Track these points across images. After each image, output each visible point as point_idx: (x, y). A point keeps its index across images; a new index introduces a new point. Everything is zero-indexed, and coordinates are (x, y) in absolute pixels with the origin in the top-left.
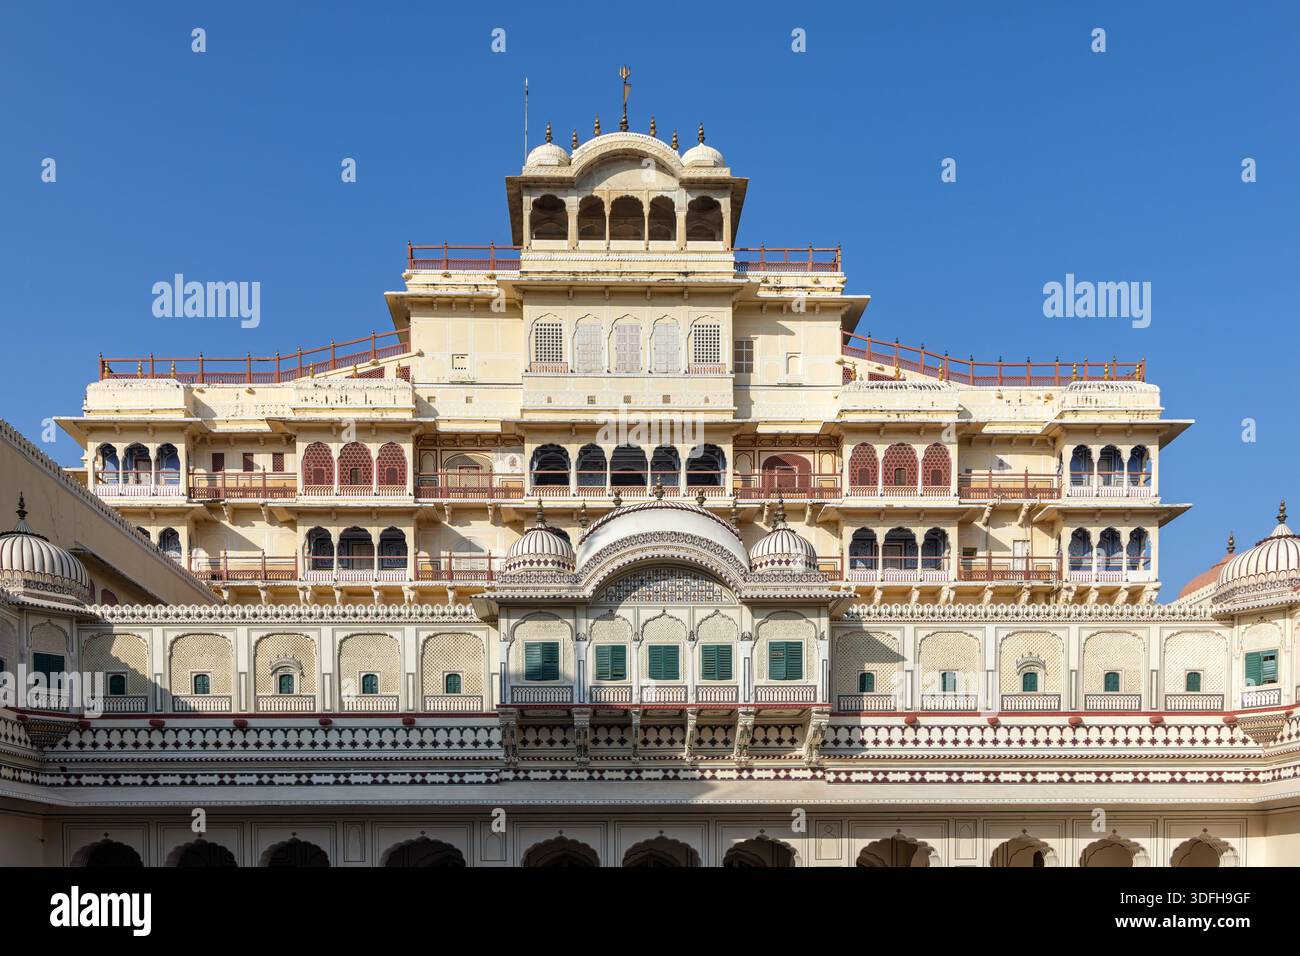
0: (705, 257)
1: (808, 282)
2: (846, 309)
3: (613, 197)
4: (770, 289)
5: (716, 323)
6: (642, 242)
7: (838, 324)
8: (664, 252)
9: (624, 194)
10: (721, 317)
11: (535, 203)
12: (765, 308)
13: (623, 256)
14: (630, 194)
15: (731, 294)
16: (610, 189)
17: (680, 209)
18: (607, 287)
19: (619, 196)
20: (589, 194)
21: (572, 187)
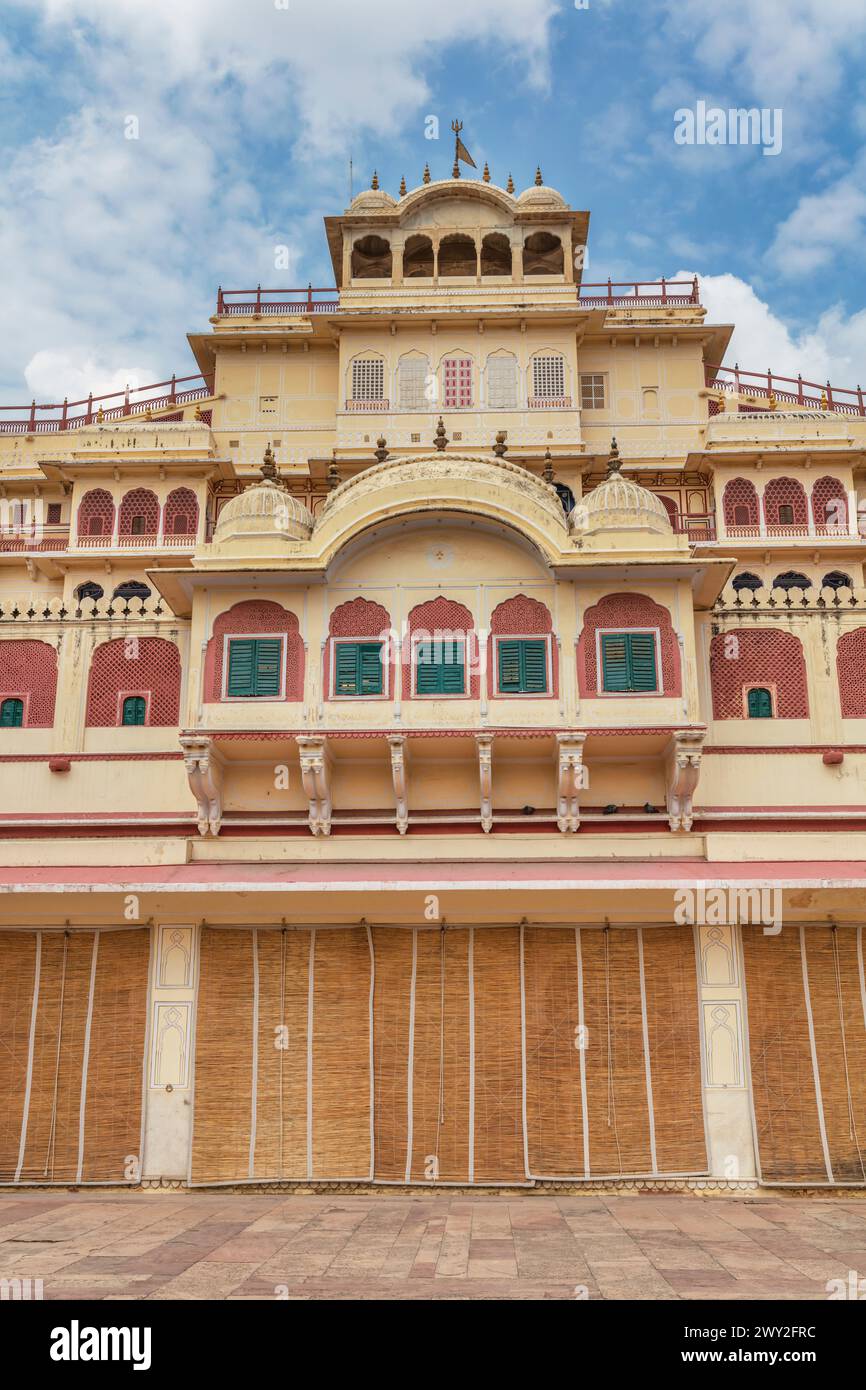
0: (544, 289)
1: (662, 315)
2: (709, 340)
3: (442, 235)
4: (619, 322)
5: (559, 356)
6: (474, 278)
7: (701, 355)
8: (498, 286)
9: (454, 232)
10: (565, 350)
11: (357, 245)
12: (614, 342)
13: (451, 291)
14: (460, 232)
15: (576, 325)
16: (437, 227)
17: (516, 244)
18: (433, 320)
19: (448, 234)
20: (415, 233)
21: (397, 227)
